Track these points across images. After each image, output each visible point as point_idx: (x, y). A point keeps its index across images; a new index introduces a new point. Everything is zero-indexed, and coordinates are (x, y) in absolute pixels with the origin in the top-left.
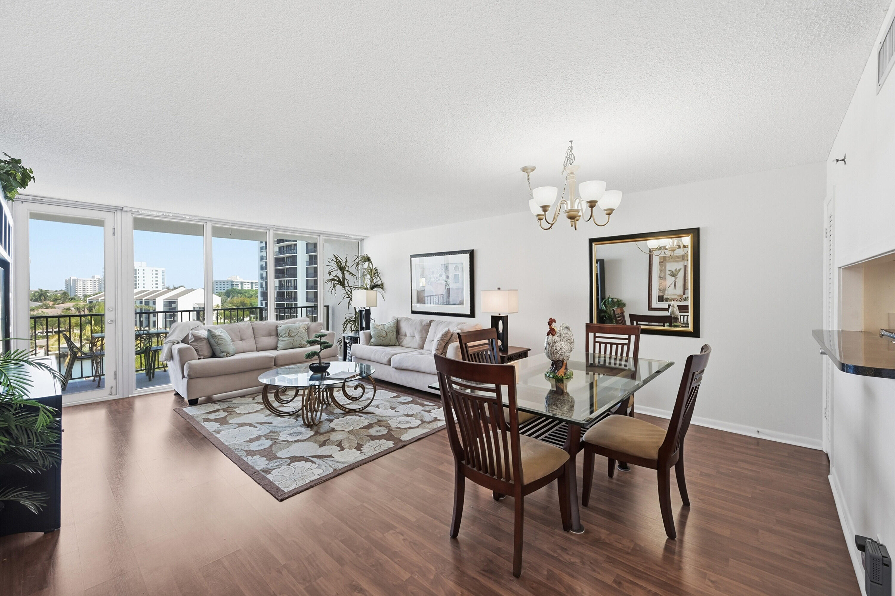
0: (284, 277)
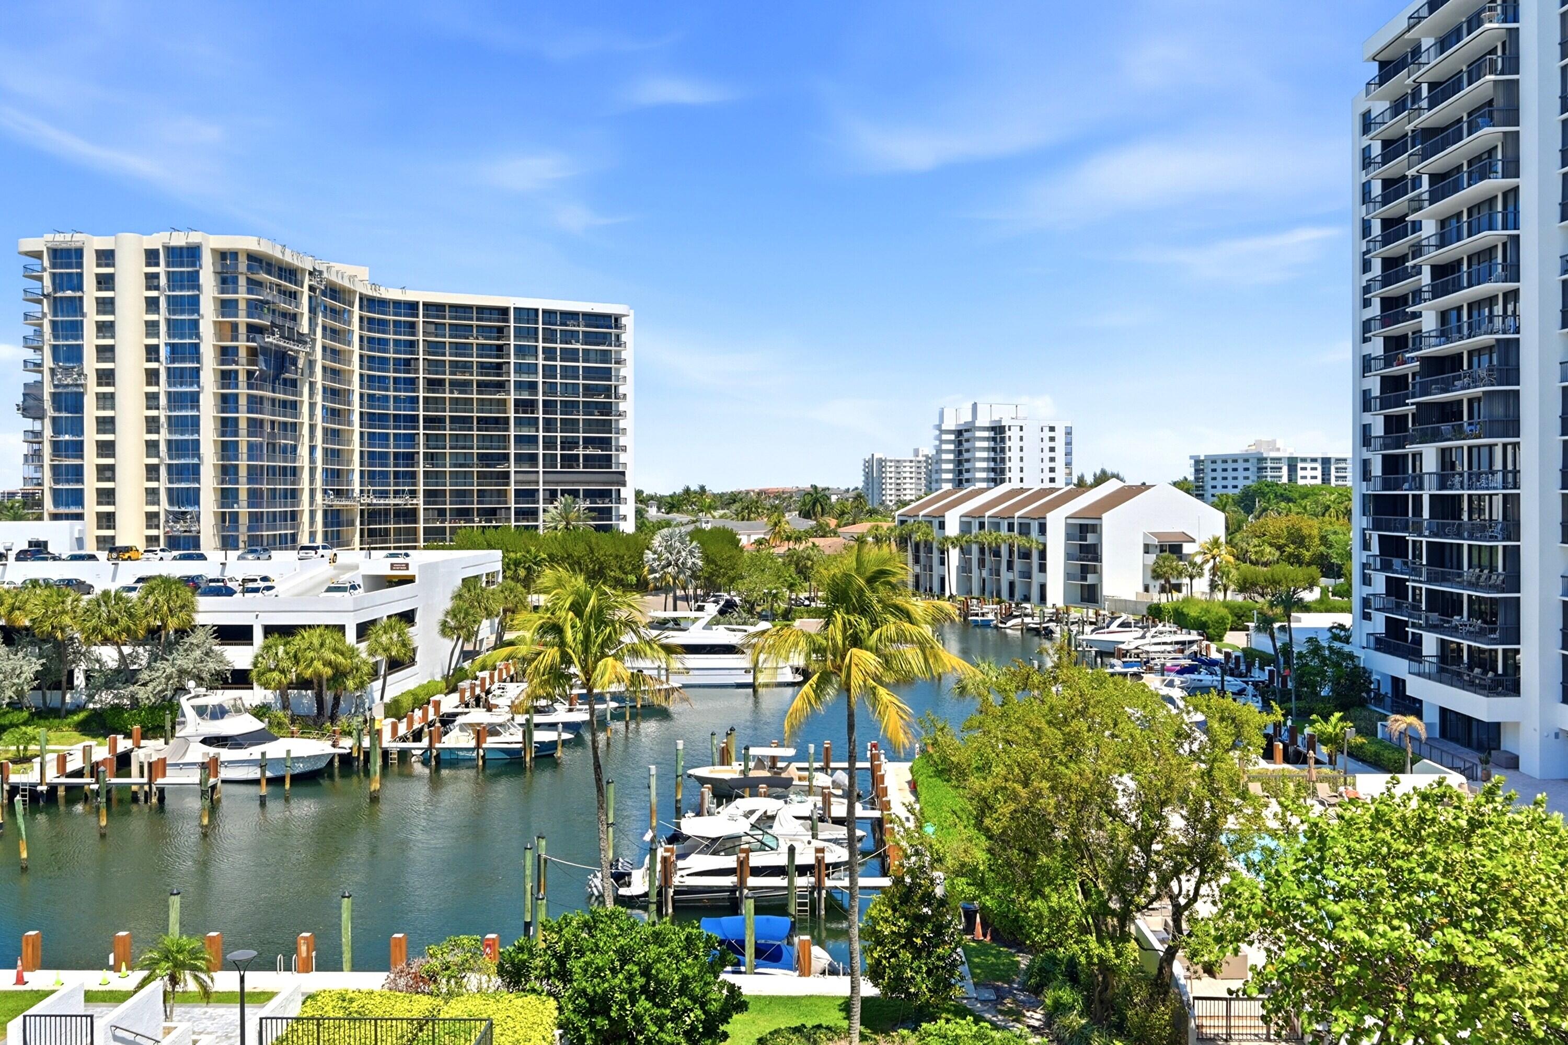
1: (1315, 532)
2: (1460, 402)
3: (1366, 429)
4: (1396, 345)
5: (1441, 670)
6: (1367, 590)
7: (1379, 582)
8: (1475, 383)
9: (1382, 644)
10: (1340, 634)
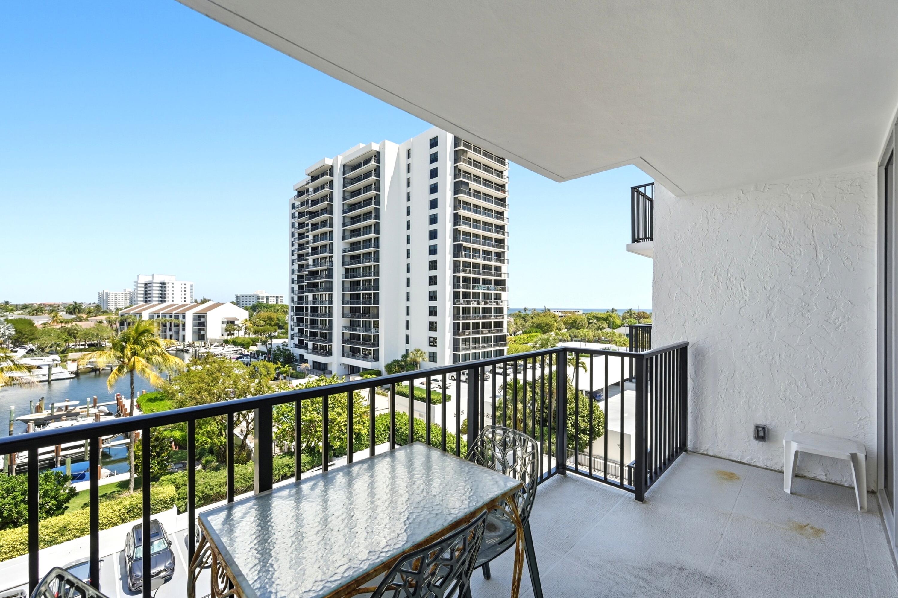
0: (318, 291)
1: (275, 317)
2: (318, 283)
3: (292, 289)
4: (301, 267)
5: (313, 351)
6: (292, 332)
7: (296, 330)
8: (322, 278)
9: (297, 346)
10: (285, 344)
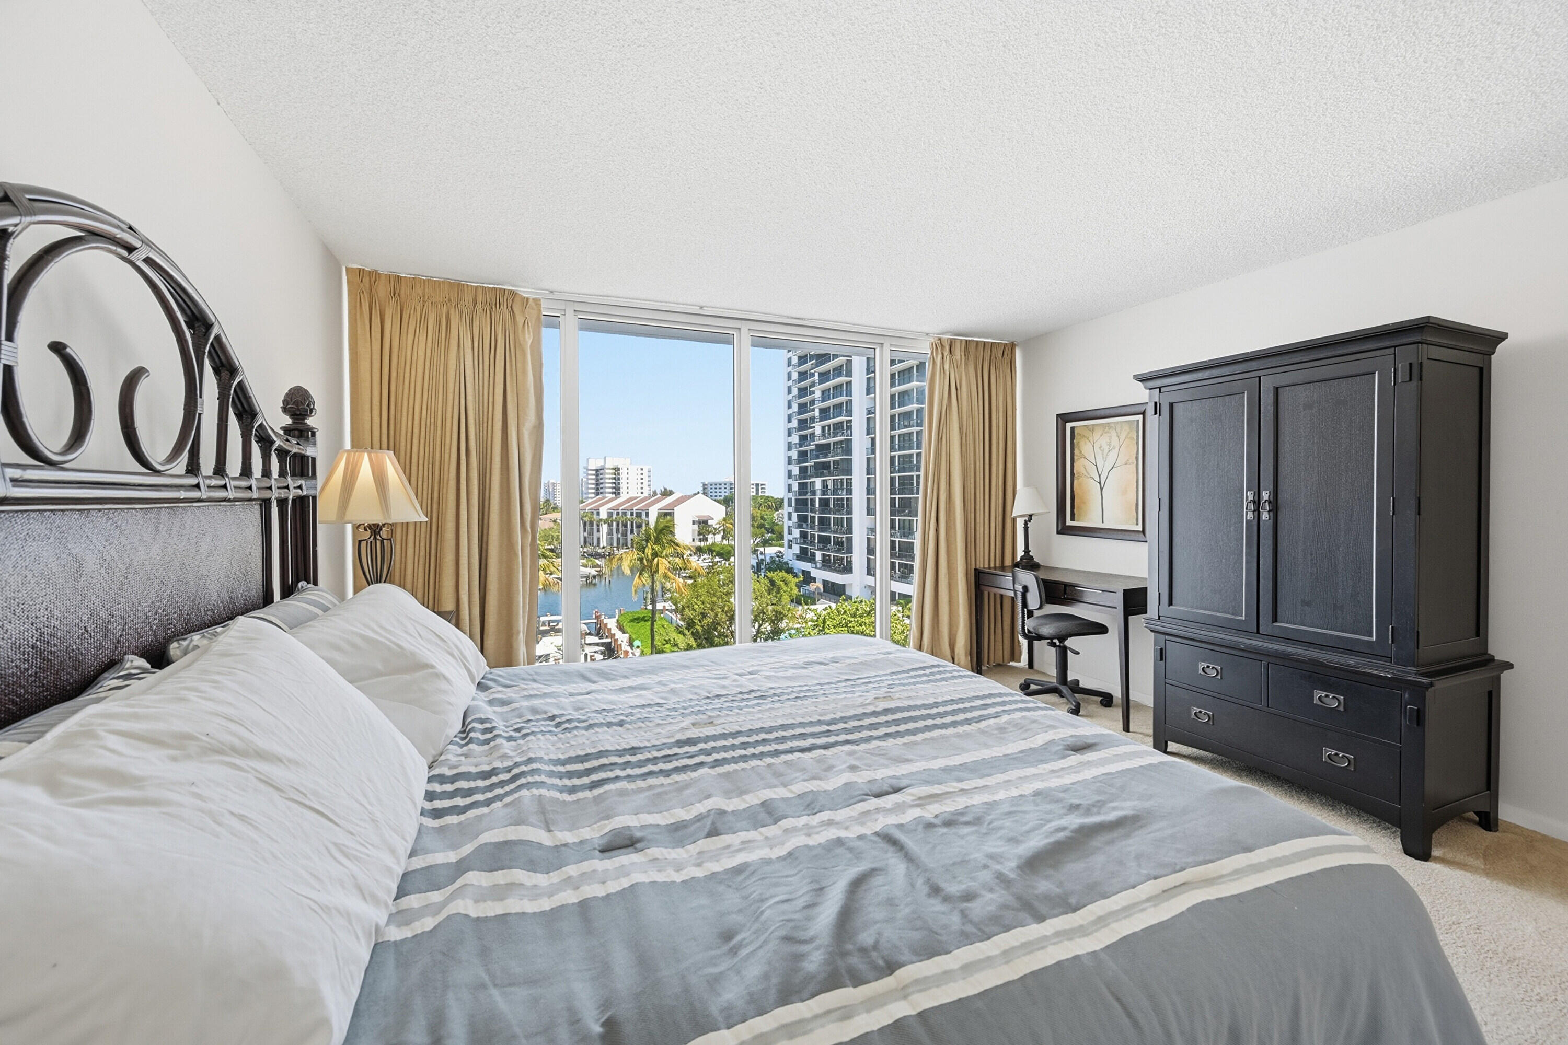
0: (830, 474)
1: (759, 515)
2: (830, 462)
3: (790, 472)
4: (803, 438)
5: (823, 566)
6: (791, 537)
7: (796, 533)
9: (799, 558)
10: (780, 555)
